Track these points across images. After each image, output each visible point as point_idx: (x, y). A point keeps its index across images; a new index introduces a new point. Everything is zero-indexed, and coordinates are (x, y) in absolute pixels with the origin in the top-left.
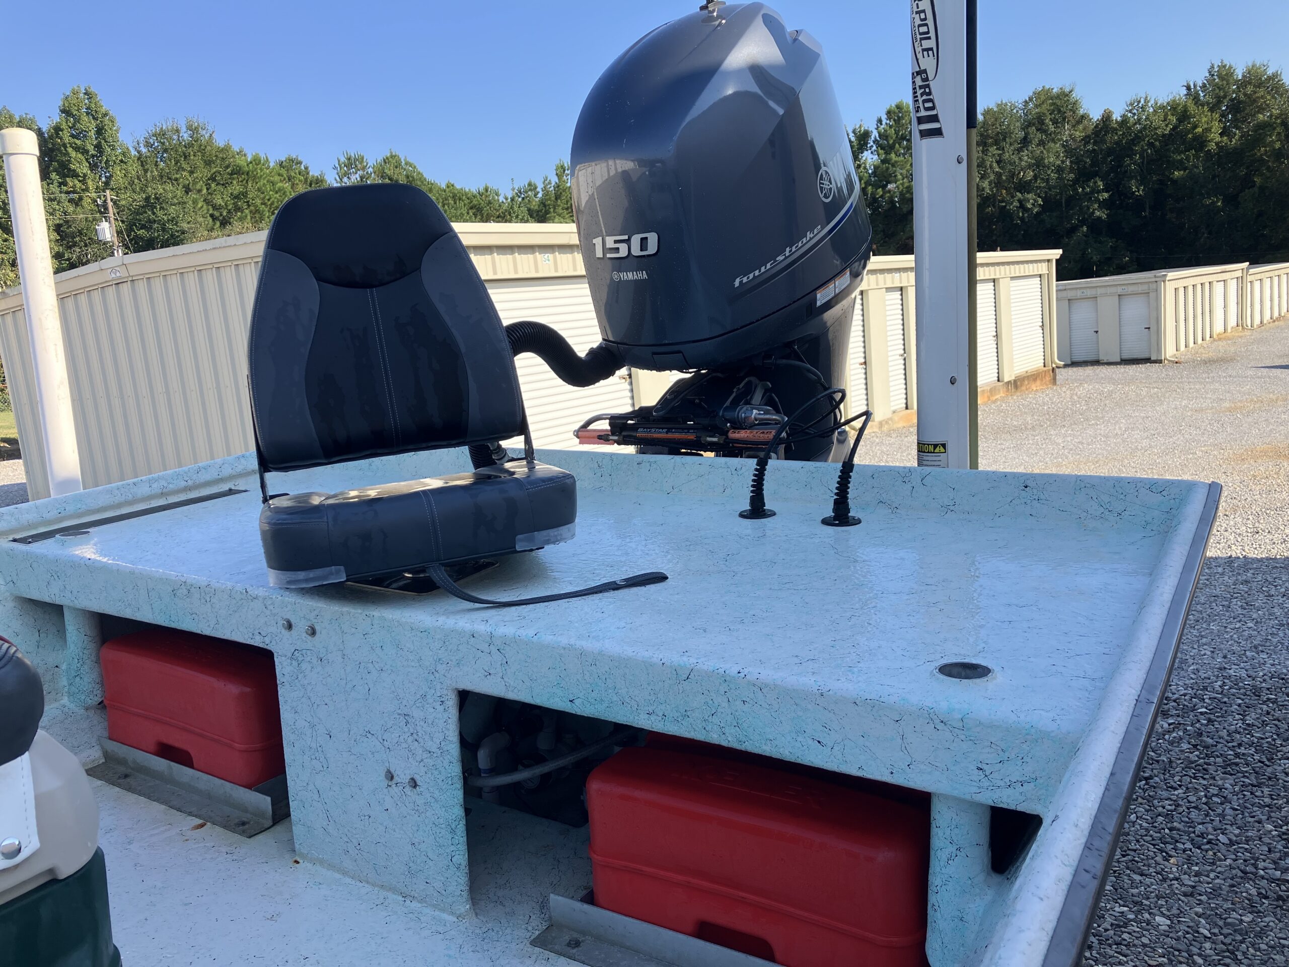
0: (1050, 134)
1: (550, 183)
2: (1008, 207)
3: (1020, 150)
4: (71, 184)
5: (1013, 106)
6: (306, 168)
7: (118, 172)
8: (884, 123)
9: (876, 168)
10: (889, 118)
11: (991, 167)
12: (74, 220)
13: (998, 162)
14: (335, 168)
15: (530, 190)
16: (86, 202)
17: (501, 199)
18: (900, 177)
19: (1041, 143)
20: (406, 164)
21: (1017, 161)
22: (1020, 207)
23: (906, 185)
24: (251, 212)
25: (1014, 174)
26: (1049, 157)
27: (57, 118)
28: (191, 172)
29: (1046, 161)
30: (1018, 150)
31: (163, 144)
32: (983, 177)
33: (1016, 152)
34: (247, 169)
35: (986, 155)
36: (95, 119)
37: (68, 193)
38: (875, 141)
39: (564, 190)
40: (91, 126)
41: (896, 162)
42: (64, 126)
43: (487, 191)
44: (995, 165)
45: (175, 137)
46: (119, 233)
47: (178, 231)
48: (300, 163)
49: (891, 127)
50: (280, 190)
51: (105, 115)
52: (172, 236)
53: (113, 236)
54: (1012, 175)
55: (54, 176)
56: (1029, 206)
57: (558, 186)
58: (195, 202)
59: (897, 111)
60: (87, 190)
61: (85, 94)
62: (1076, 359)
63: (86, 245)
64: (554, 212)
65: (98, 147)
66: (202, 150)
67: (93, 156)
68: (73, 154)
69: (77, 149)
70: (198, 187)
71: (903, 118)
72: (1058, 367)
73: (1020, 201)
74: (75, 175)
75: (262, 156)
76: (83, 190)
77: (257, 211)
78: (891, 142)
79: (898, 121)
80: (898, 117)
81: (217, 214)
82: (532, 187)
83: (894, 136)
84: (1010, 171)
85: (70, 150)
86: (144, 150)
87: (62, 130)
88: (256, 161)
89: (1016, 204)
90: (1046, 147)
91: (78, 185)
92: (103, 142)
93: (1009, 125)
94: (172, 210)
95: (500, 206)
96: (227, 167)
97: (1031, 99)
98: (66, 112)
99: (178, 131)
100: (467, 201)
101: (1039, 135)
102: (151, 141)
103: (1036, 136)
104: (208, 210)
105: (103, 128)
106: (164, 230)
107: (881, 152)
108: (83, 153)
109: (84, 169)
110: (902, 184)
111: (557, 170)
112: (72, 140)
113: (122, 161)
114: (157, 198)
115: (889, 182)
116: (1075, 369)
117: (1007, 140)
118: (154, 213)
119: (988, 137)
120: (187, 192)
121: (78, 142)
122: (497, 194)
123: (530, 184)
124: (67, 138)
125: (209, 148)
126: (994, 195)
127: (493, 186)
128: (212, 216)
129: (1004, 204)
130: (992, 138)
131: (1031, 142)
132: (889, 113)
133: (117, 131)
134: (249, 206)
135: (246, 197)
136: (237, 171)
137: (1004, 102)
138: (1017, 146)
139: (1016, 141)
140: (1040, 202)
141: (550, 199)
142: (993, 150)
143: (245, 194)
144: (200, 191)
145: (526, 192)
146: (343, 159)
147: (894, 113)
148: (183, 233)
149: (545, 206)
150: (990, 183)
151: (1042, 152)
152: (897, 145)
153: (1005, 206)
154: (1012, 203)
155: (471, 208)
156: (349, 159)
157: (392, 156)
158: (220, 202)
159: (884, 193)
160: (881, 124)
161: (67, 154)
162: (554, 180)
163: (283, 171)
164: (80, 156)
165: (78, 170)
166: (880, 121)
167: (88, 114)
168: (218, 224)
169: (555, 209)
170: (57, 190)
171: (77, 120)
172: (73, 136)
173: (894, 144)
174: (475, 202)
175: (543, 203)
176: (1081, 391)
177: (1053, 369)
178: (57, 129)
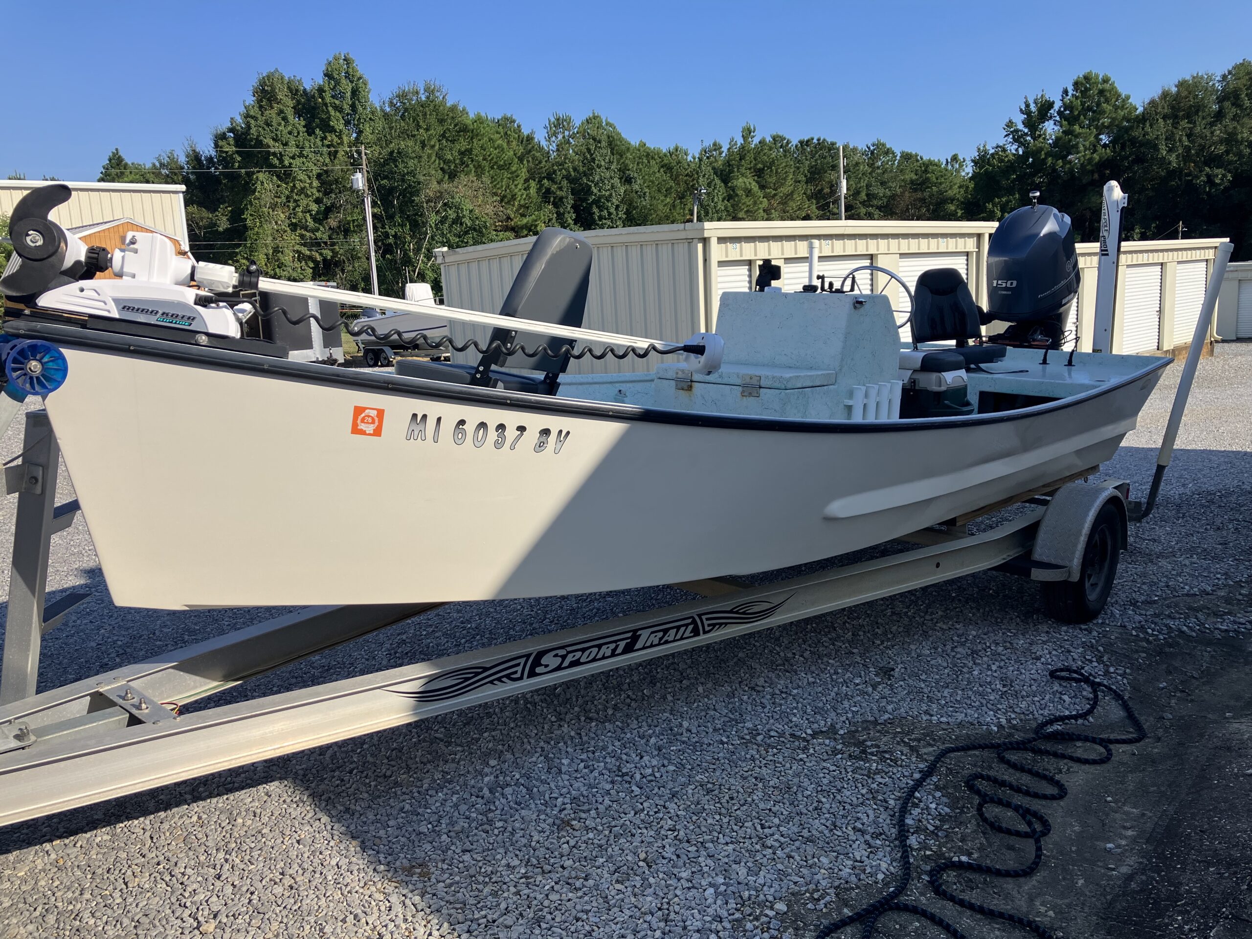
0: (1246, 109)
1: (736, 144)
2: (1194, 181)
3: (1212, 124)
4: (329, 138)
5: (1210, 78)
6: (519, 126)
7: (367, 129)
8: (1070, 94)
9: (1058, 139)
10: (1076, 89)
11: (1180, 140)
12: (332, 171)
13: (1189, 136)
14: (546, 127)
15: (715, 150)
16: (341, 154)
17: (690, 158)
18: (1082, 148)
19: (1235, 118)
20: (607, 124)
21: (1208, 134)
22: (1207, 182)
23: (1088, 157)
24: (474, 166)
25: (1204, 147)
26: (1242, 133)
27: (320, 80)
28: (427, 130)
29: (1239, 136)
30: (1210, 124)
31: (404, 104)
32: (1170, 151)
33: (1208, 127)
34: (472, 127)
35: (1176, 128)
36: (352, 82)
37: (328, 146)
38: (1060, 113)
39: (749, 152)
40: (347, 87)
41: (1080, 134)
42: (326, 88)
43: (677, 150)
44: (1184, 138)
45: (415, 98)
46: (369, 180)
47: (414, 182)
48: (514, 121)
49: (1077, 98)
50: (498, 147)
51: (359, 79)
52: (410, 186)
53: (364, 185)
54: (1202, 148)
55: (317, 131)
56: (1218, 181)
57: (743, 148)
58: (429, 156)
59: (1084, 82)
60: (342, 143)
61: (344, 60)
62: (1241, 335)
63: (340, 192)
64: (738, 171)
65: (353, 107)
66: (436, 109)
67: (348, 114)
68: (332, 113)
69: (336, 108)
70: (432, 143)
71: (1090, 89)
72: (1217, 342)
73: (1208, 176)
74: (332, 130)
75: (483, 115)
76: (338, 144)
77: (480, 166)
78: (1076, 113)
79: (1084, 93)
80: (1086, 88)
81: (446, 167)
82: (717, 147)
83: (1080, 108)
84: (1200, 145)
85: (330, 109)
86: (388, 109)
87: (325, 92)
88: (479, 120)
89: (1204, 178)
90: (1241, 122)
91: (336, 139)
92: (357, 102)
93: (1202, 98)
94: (411, 163)
95: (689, 165)
96: (455, 125)
97: (1230, 72)
98: (328, 75)
99: (417, 93)
100: (659, 160)
101: (1234, 110)
102: (395, 101)
103: (1231, 111)
104: (439, 164)
105: (357, 90)
106: (403, 180)
107: (1065, 123)
108: (340, 112)
109: (340, 125)
110: (1084, 156)
111: (743, 132)
112: (333, 101)
113: (370, 119)
114: (399, 153)
115: (1070, 153)
116: (1238, 345)
117: (1200, 114)
118: (396, 166)
119: (1179, 110)
120: (423, 148)
121: (337, 102)
122: (686, 154)
123: (715, 144)
124: (328, 100)
125: (441, 108)
126: (1181, 170)
127: (683, 146)
128: (442, 169)
129: (1190, 178)
130: (1184, 110)
131: (1225, 116)
132: (1076, 84)
133: (368, 92)
134: (472, 161)
135: (471, 154)
136: (464, 129)
137: (1200, 74)
138: (1209, 120)
139: (1209, 115)
140: (1229, 177)
141: (734, 160)
142: (1184, 123)
143: (470, 151)
144: (433, 147)
145: (710, 151)
146: (553, 120)
147: (1082, 84)
148: (419, 183)
149: (729, 165)
150: (1178, 157)
151: (1235, 128)
152: (1082, 117)
153: (1192, 180)
154: (1198, 178)
155: (662, 167)
156: (558, 120)
157: (595, 117)
158: (449, 157)
159: (1064, 164)
160: (1067, 95)
161: (328, 112)
162: (740, 141)
163: (501, 130)
164: (338, 114)
165: (336, 127)
166: (1066, 92)
167: (346, 77)
168: (447, 177)
169: (738, 169)
170: (320, 143)
171: (338, 83)
172: (333, 97)
173: (1079, 115)
174: (666, 161)
175: (728, 163)
176: (1234, 362)
177: (1211, 342)
178: (321, 90)
